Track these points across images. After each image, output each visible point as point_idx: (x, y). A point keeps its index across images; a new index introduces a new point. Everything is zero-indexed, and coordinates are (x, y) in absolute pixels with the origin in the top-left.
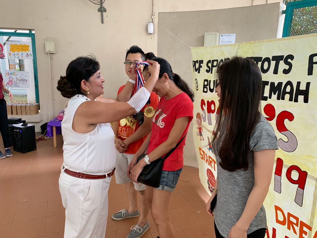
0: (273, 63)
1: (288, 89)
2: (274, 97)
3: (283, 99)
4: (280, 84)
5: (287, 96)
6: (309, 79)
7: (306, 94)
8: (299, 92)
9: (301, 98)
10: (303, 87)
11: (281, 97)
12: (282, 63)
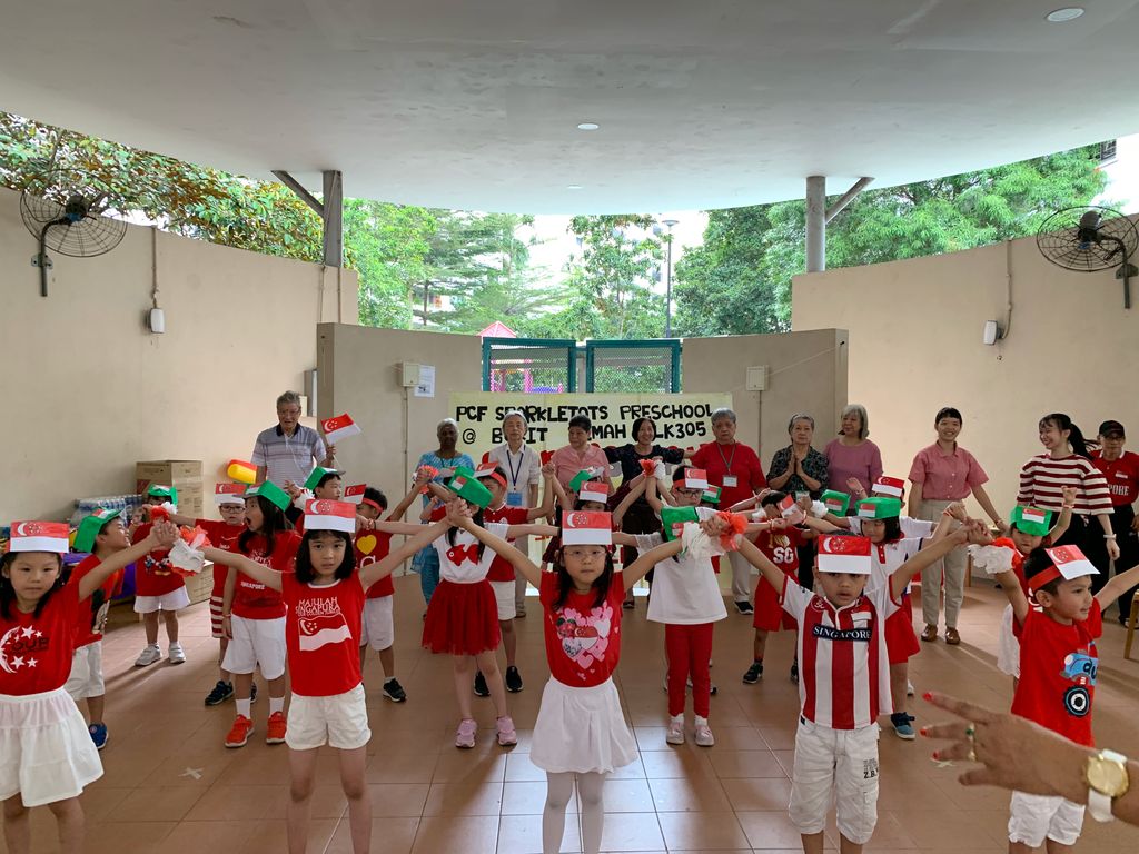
0: (590, 412)
1: (609, 430)
2: (598, 437)
3: (606, 437)
4: (600, 427)
5: (609, 435)
6: (623, 422)
7: (623, 432)
8: (618, 432)
9: (620, 435)
10: (620, 428)
11: (604, 436)
12: (597, 411)
